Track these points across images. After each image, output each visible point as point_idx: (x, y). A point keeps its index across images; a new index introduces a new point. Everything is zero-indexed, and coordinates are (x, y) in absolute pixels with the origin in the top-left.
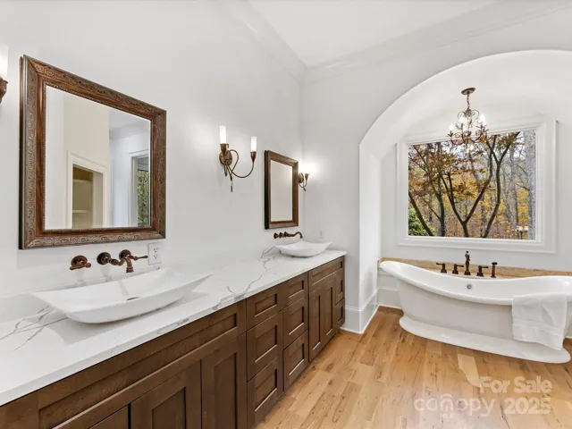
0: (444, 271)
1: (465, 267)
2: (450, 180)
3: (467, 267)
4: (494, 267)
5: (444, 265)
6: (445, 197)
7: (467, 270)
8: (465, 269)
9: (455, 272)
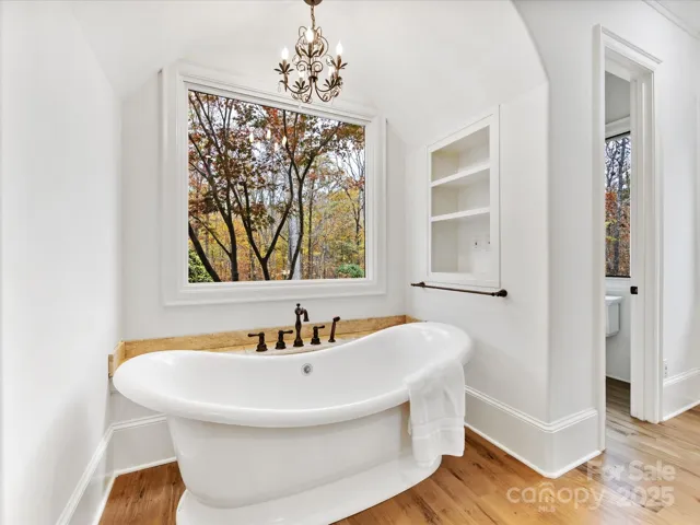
0: (262, 348)
1: (295, 331)
2: (247, 195)
3: (298, 331)
4: (334, 325)
5: (262, 336)
6: (237, 221)
7: (298, 336)
8: (294, 335)
9: (281, 345)
